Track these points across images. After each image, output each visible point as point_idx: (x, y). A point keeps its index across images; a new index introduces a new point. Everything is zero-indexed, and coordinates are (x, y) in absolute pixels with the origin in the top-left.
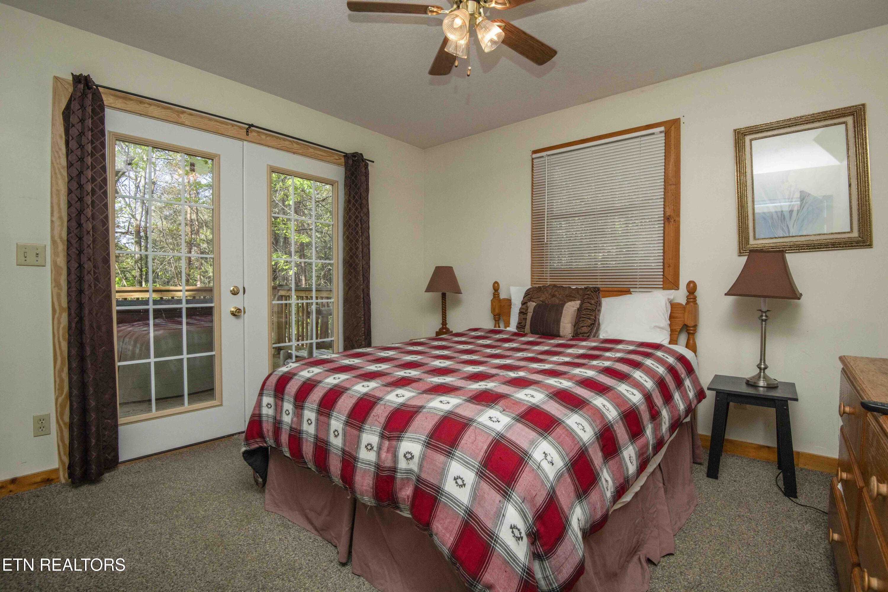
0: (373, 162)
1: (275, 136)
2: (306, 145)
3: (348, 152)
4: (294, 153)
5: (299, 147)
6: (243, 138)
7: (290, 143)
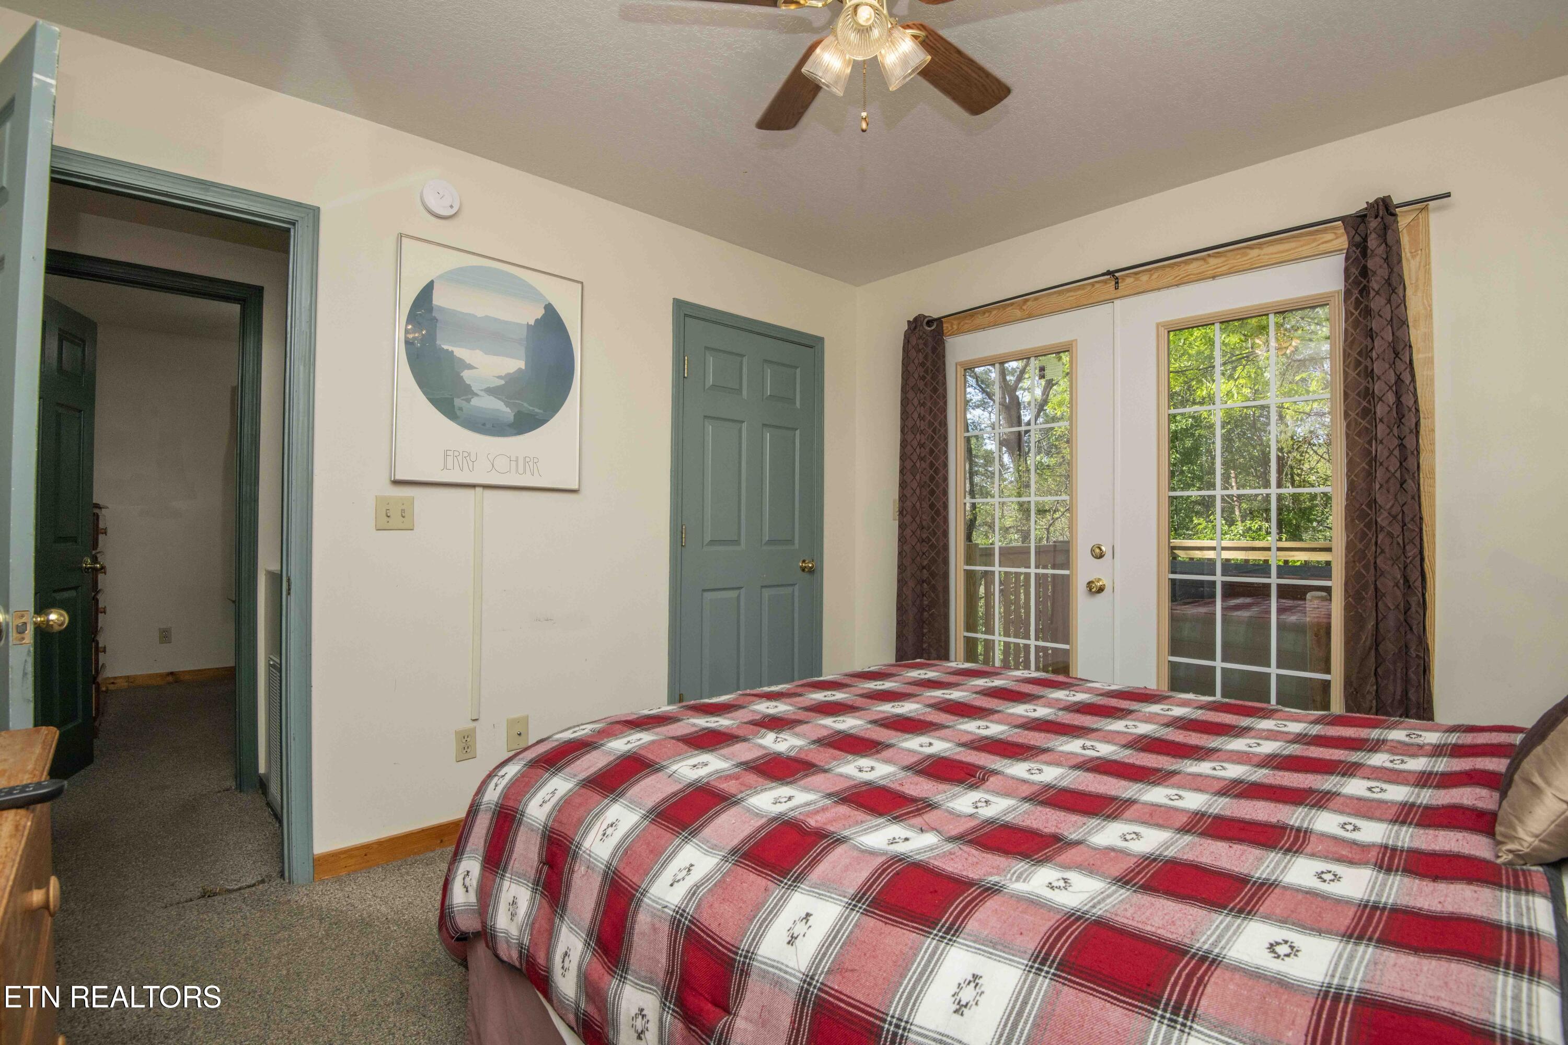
0: (1448, 195)
1: (1168, 266)
2: (1238, 249)
3: (1352, 211)
4: (1214, 277)
5: (1223, 259)
6: (1113, 296)
7: (1201, 262)
